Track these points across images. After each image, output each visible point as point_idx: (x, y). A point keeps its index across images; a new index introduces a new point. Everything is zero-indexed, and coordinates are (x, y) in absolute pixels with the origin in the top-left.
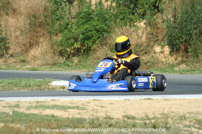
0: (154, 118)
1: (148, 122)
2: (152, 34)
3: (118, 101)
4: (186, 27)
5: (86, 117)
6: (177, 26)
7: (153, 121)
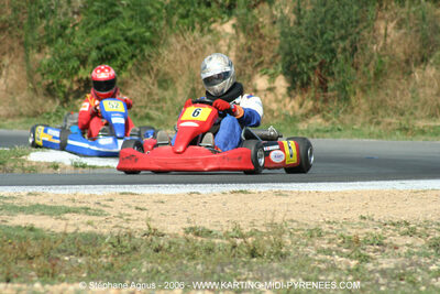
0: (252, 235)
1: (239, 241)
2: (249, 50)
3: (175, 196)
5: (105, 231)
7: (250, 240)
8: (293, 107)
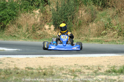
0: (44, 69)
1: (40, 71)
2: (44, 18)
3: (22, 58)
4: (64, 14)
5: (3, 68)
6: (59, 13)
7: (44, 71)
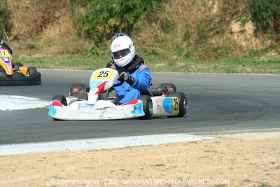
8: (256, 45)
